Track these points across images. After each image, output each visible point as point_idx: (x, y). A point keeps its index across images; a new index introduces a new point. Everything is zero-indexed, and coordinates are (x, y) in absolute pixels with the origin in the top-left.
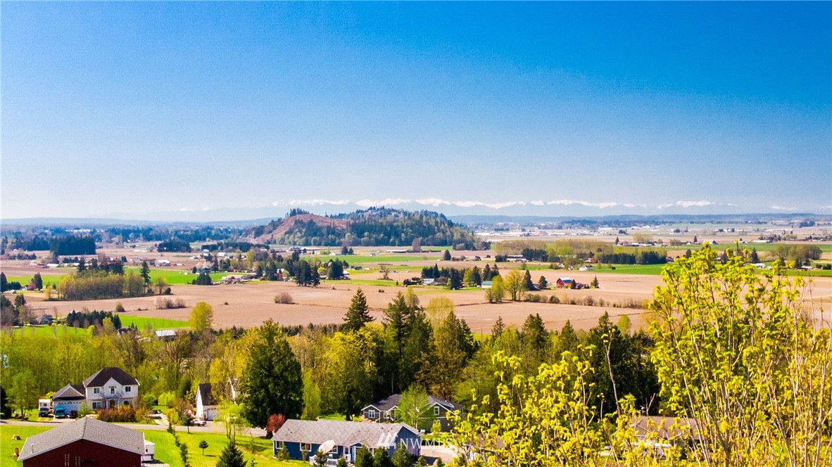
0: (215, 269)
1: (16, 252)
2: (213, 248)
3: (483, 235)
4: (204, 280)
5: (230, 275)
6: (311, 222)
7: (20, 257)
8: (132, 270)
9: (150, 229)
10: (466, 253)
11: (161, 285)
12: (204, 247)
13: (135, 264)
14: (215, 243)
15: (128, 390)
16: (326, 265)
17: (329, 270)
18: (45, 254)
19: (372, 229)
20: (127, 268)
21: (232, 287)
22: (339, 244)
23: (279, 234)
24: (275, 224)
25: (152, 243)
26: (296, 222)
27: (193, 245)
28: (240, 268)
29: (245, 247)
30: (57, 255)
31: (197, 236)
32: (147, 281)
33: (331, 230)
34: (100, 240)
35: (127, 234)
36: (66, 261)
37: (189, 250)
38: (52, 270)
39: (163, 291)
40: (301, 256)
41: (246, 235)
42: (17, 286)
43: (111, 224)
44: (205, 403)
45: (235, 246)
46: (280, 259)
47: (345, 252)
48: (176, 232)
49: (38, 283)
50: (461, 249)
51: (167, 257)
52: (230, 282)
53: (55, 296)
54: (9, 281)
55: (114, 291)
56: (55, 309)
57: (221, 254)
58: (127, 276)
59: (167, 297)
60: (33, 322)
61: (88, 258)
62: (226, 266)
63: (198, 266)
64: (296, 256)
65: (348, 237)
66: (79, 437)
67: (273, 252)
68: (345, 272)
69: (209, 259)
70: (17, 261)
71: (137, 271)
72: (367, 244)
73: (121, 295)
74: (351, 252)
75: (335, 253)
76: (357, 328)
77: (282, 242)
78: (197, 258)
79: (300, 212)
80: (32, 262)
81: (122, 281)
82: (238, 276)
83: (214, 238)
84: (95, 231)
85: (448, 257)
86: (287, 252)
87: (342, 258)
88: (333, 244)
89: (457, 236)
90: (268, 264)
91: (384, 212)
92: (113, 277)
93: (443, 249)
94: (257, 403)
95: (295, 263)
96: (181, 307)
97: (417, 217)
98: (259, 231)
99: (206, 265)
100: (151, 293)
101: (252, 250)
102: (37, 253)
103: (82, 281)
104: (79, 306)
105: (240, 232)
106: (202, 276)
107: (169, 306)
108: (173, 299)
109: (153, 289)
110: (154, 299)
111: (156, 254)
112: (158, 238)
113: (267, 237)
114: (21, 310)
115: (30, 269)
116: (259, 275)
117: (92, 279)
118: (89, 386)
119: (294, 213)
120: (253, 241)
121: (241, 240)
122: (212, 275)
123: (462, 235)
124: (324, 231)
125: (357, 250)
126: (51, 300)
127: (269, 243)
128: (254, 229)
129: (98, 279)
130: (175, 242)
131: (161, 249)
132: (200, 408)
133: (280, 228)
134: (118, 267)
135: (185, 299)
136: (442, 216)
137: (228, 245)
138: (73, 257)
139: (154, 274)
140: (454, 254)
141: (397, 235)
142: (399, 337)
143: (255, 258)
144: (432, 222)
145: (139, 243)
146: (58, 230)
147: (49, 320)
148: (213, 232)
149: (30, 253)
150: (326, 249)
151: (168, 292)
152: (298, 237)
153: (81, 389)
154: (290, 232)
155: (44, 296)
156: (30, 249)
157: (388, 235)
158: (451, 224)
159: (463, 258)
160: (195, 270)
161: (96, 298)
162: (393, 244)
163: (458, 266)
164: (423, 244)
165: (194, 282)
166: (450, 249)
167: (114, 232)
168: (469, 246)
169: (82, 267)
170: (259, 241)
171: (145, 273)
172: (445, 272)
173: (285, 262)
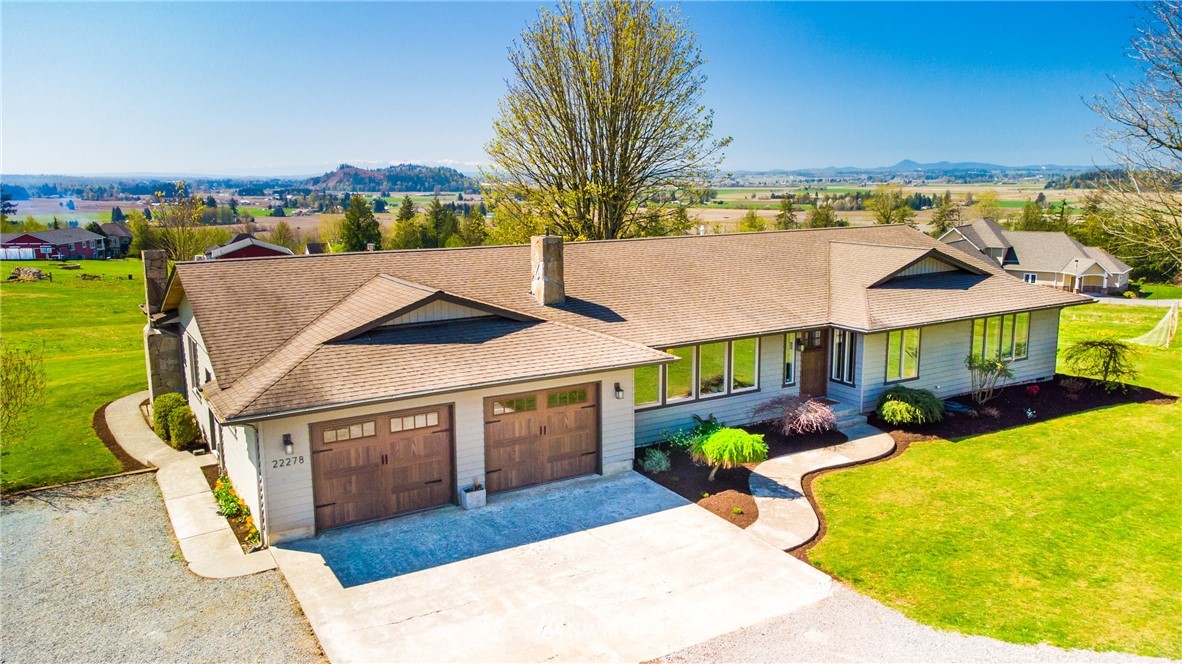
0: (286, 206)
1: (122, 195)
2: (282, 193)
3: (485, 185)
4: (279, 213)
5: (298, 210)
6: (356, 174)
7: (126, 199)
8: (222, 206)
9: (229, 180)
10: (473, 196)
11: (247, 216)
12: (275, 192)
14: (283, 189)
16: (371, 203)
17: (374, 206)
18: (147, 197)
19: (403, 179)
20: (218, 205)
21: (301, 217)
22: (379, 190)
23: (332, 183)
24: (329, 176)
25: (232, 190)
26: (345, 174)
27: (265, 192)
28: (306, 206)
29: (307, 192)
31: (268, 185)
32: (235, 212)
33: (372, 180)
35: (211, 184)
37: (264, 195)
39: (249, 219)
40: (352, 198)
41: (306, 184)
45: (299, 191)
46: (335, 199)
47: (384, 195)
50: (470, 193)
51: (246, 200)
52: (299, 214)
54: (123, 214)
55: (211, 220)
57: (289, 197)
58: (219, 210)
59: (253, 223)
62: (294, 205)
63: (273, 203)
64: (347, 196)
65: (385, 185)
66: (250, 244)
67: (331, 195)
68: (386, 208)
69: (281, 199)
70: (124, 202)
71: (227, 206)
72: (400, 191)
74: (388, 195)
75: (376, 196)
76: (408, 219)
77: (335, 188)
78: (270, 199)
79: (348, 167)
80: (138, 203)
81: (214, 215)
82: (304, 211)
83: (280, 186)
85: (461, 198)
86: (340, 195)
87: (383, 199)
88: (373, 190)
89: (466, 185)
90: (327, 203)
91: (411, 167)
92: (208, 209)
93: (457, 194)
95: (347, 202)
97: (437, 171)
98: (316, 181)
99: (278, 203)
101: (312, 193)
102: (141, 196)
105: (301, 183)
106: (277, 211)
107: (255, 230)
108: (258, 225)
109: (240, 218)
110: (243, 225)
111: (237, 197)
112: (237, 186)
113: (323, 185)
115: (137, 206)
116: (320, 209)
119: (342, 167)
120: (311, 187)
121: (302, 187)
122: (285, 210)
123: (470, 184)
124: (367, 181)
125: (392, 194)
127: (325, 189)
128: (312, 179)
130: (254, 189)
131: (240, 193)
133: (333, 178)
134: (212, 203)
135: (267, 225)
136: (455, 171)
137: (293, 190)
139: (240, 209)
140: (464, 196)
141: (423, 184)
142: (436, 227)
143: (315, 200)
144: (448, 174)
145: (223, 189)
148: (280, 182)
149: (135, 196)
150: (369, 193)
151: (253, 220)
152: (347, 185)
154: (340, 181)
157: (416, 183)
158: (462, 176)
159: (472, 199)
160: (270, 207)
162: (419, 190)
163: (470, 203)
164: (442, 190)
165: (271, 215)
166: (462, 193)
168: (476, 191)
170: (317, 187)
171: (233, 208)
172: (460, 207)
173: (339, 201)
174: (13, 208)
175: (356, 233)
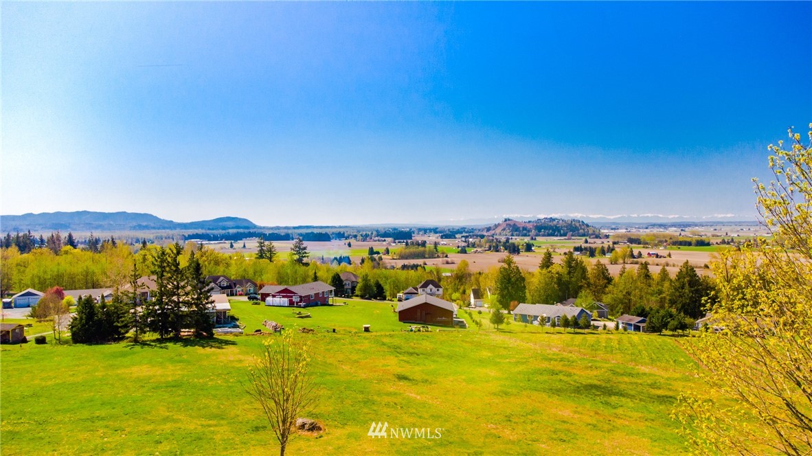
0: (468, 246)
1: (377, 238)
2: (466, 237)
3: (605, 231)
4: (463, 251)
5: (475, 249)
6: (514, 225)
7: (379, 241)
8: (429, 246)
9: (437, 228)
10: (596, 240)
11: (443, 253)
12: (462, 237)
13: (430, 244)
14: (467, 234)
15: (438, 290)
16: (523, 245)
17: (525, 247)
18: (390, 239)
19: (546, 228)
20: (427, 245)
21: (476, 254)
22: (529, 236)
23: (498, 230)
24: (497, 226)
25: (438, 235)
26: (507, 225)
27: (457, 236)
28: (480, 246)
29: (482, 237)
30: (395, 239)
31: (459, 232)
32: (437, 251)
33: (524, 229)
34: (414, 233)
35: (426, 231)
36: (399, 242)
37: (455, 238)
38: (394, 246)
39: (444, 255)
40: (510, 241)
41: (482, 231)
42: (378, 253)
43: (419, 226)
44: (475, 298)
45: (477, 236)
46: (500, 242)
47: (532, 239)
48: (449, 230)
49: (387, 252)
50: (594, 238)
51: (445, 241)
52: (476, 252)
53: (395, 258)
54: (375, 251)
55: (422, 255)
56: (396, 263)
57: (471, 240)
58: (427, 249)
59: (446, 258)
60: (386, 268)
61: (409, 241)
62: (473, 245)
63: (460, 245)
64: (507, 240)
65: (533, 232)
66: (424, 302)
67: (497, 239)
68: (533, 248)
69: (465, 242)
70: (377, 242)
71: (432, 246)
72: (543, 235)
73: (425, 258)
74: (535, 239)
75: (527, 240)
76: (548, 267)
77: (500, 234)
78: (459, 241)
79: (509, 220)
80: (384, 243)
81: (425, 251)
82: (479, 250)
83: (466, 232)
84: (411, 229)
85: (586, 242)
86: (503, 239)
87: (532, 242)
88: (525, 235)
89: (590, 232)
90: (494, 244)
91: (552, 220)
92: (421, 249)
93: (584, 238)
94: (503, 296)
95: (507, 244)
96: (453, 263)
97: (570, 223)
98: (489, 229)
99: (464, 244)
100: (438, 257)
101: (485, 238)
102: (386, 239)
103: (407, 251)
104: (406, 262)
105: (479, 230)
106: (462, 249)
107: (447, 263)
108: (449, 260)
109: (439, 254)
110: (440, 259)
111: (439, 240)
112: (440, 232)
113: (493, 232)
114: (381, 263)
115: (383, 245)
116: (490, 249)
117: (413, 249)
118: (420, 288)
119: (505, 220)
120: (485, 233)
121: (480, 233)
122: (467, 249)
123: (594, 231)
124: (521, 229)
125: (538, 238)
126: (393, 259)
127: (493, 234)
128: (486, 228)
129: (414, 250)
130: (449, 234)
131: (442, 237)
132: (472, 300)
133: (499, 227)
134: (424, 244)
135: (455, 260)
136: (582, 222)
137: (473, 235)
138: (402, 241)
139: (439, 248)
140: (589, 240)
141: (559, 231)
143: (487, 242)
144: (578, 225)
145: (432, 234)
146: (395, 229)
147: (393, 268)
148: (466, 230)
149: (383, 239)
150: (522, 238)
151: (446, 256)
152: (508, 232)
153: (416, 289)
154: (504, 230)
155: (390, 257)
156: (383, 237)
157: (554, 231)
158: (588, 226)
159: (595, 243)
160: (458, 247)
161: (413, 259)
162: (557, 236)
163: (593, 246)
164: (572, 236)
165: (458, 252)
166: (588, 238)
167: (420, 230)
168: (597, 237)
169: (407, 244)
170: (489, 233)
171: (436, 248)
172: (586, 249)
173: (502, 243)
174: (307, 255)
175: (507, 285)
